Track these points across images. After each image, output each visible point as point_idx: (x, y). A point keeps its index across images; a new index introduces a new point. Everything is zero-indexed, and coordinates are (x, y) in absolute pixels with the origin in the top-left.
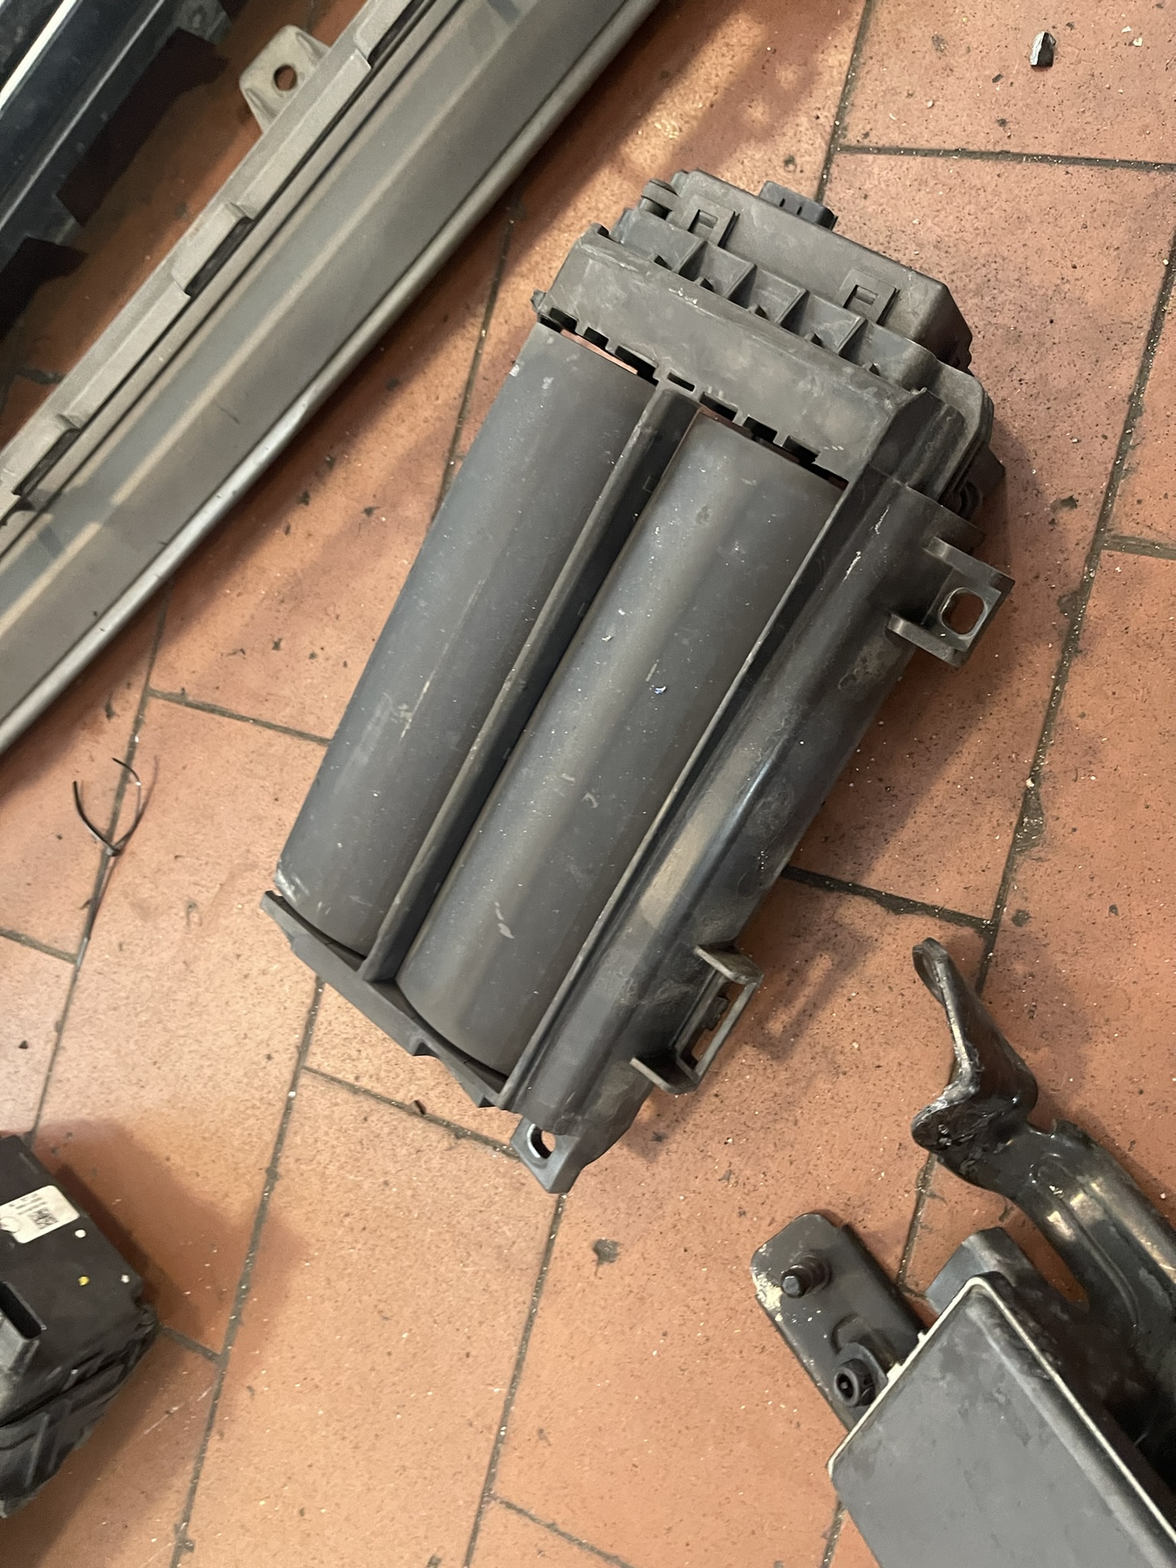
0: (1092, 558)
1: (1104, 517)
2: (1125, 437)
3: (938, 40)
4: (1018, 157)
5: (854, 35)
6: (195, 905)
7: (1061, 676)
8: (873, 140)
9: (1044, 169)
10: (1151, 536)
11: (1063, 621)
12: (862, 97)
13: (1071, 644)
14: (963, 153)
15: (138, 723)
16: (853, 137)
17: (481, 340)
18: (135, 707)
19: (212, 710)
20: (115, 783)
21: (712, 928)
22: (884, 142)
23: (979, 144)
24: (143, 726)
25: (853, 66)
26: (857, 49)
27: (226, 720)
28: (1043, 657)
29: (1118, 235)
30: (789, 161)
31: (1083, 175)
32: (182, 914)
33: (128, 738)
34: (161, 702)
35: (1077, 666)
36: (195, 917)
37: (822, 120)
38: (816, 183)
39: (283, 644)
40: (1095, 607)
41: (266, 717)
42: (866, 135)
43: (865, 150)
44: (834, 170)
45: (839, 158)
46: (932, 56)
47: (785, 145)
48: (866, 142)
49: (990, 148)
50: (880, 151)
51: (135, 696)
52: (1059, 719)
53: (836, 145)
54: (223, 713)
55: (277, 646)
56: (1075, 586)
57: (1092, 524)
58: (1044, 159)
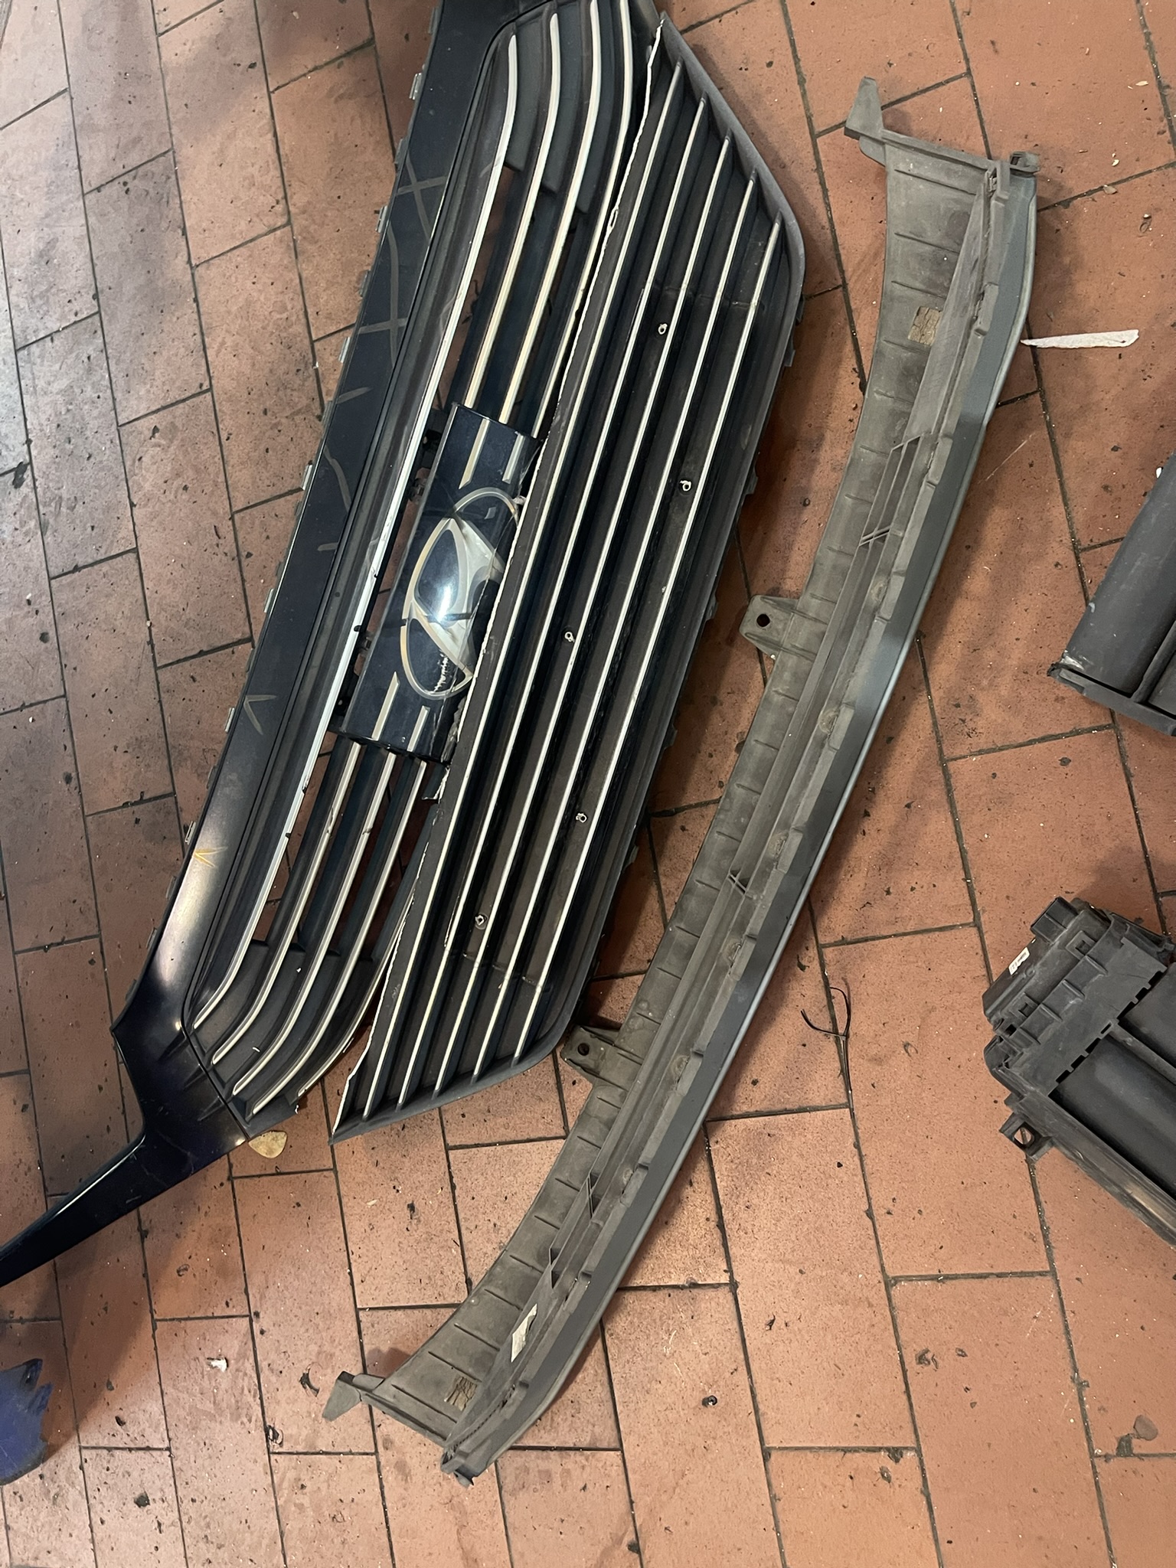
6: (909, 1044)
8: (1094, 543)
15: (823, 966)
17: (930, 701)
18: (817, 957)
19: (866, 940)
20: (825, 1002)
22: (1102, 540)
24: (827, 966)
26: (1066, 504)
27: (877, 942)
30: (1056, 564)
32: (903, 1051)
33: (820, 975)
34: (831, 949)
36: (911, 1050)
37: (1064, 541)
38: (1077, 570)
39: (891, 890)
41: (902, 930)
42: (1091, 541)
43: (1095, 547)
44: (1083, 561)
45: (1083, 555)
47: (1052, 559)
50: (1102, 545)
51: (813, 952)
53: (1077, 551)
54: (874, 939)
55: (888, 892)
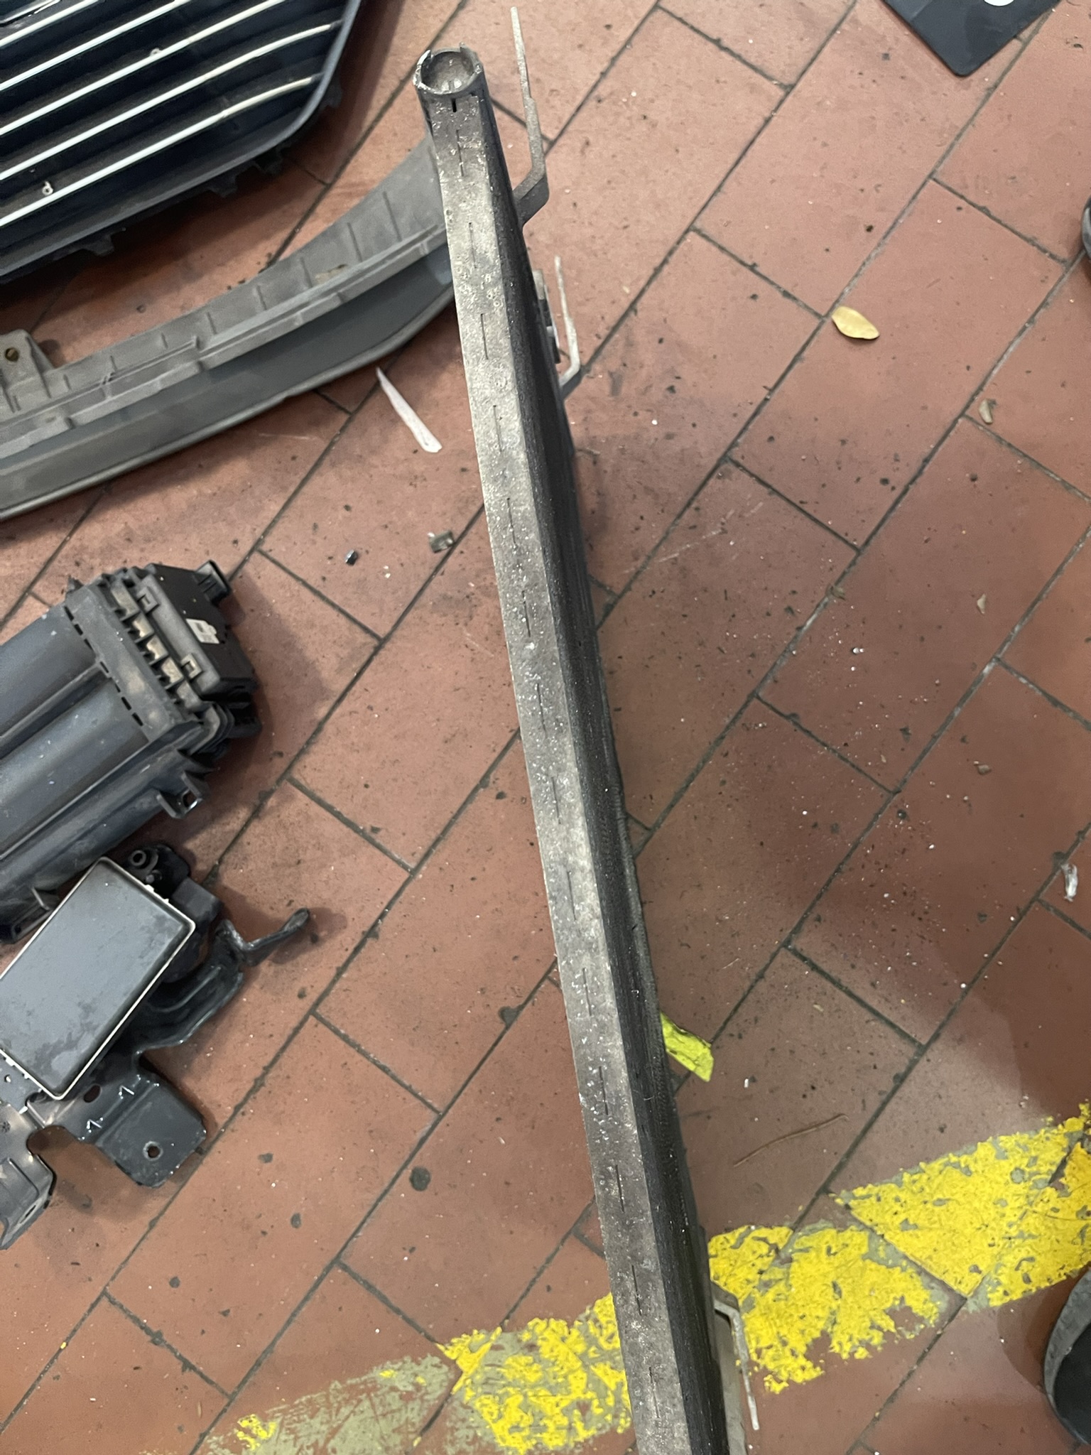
0: (279, 781)
1: (290, 767)
2: (311, 738)
3: (315, 526)
4: (323, 598)
5: (285, 501)
7: (247, 824)
8: (271, 554)
9: (329, 608)
10: (303, 782)
11: (257, 802)
12: (275, 532)
13: (256, 813)
14: (305, 584)
16: (265, 547)
21: (43, 883)
22: (277, 558)
23: (311, 582)
25: (279, 515)
26: (284, 508)
28: (243, 813)
29: (344, 653)
30: (236, 542)
31: (343, 620)
35: (255, 822)
37: (257, 531)
38: (242, 559)
40: (272, 802)
42: (271, 550)
43: (267, 557)
44: (252, 559)
45: (256, 555)
46: (310, 531)
47: (237, 533)
48: (270, 554)
49: (315, 587)
50: (274, 561)
52: (239, 841)
53: (256, 547)
56: (267, 789)
57: (285, 766)
58: (333, 605)
